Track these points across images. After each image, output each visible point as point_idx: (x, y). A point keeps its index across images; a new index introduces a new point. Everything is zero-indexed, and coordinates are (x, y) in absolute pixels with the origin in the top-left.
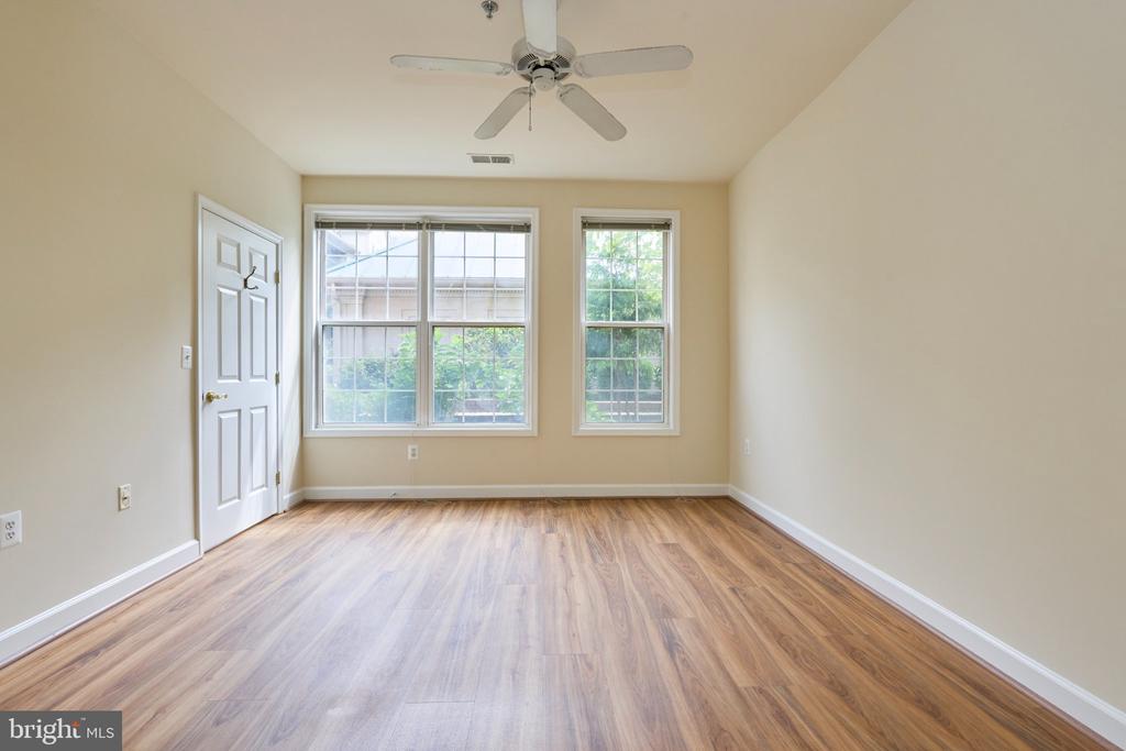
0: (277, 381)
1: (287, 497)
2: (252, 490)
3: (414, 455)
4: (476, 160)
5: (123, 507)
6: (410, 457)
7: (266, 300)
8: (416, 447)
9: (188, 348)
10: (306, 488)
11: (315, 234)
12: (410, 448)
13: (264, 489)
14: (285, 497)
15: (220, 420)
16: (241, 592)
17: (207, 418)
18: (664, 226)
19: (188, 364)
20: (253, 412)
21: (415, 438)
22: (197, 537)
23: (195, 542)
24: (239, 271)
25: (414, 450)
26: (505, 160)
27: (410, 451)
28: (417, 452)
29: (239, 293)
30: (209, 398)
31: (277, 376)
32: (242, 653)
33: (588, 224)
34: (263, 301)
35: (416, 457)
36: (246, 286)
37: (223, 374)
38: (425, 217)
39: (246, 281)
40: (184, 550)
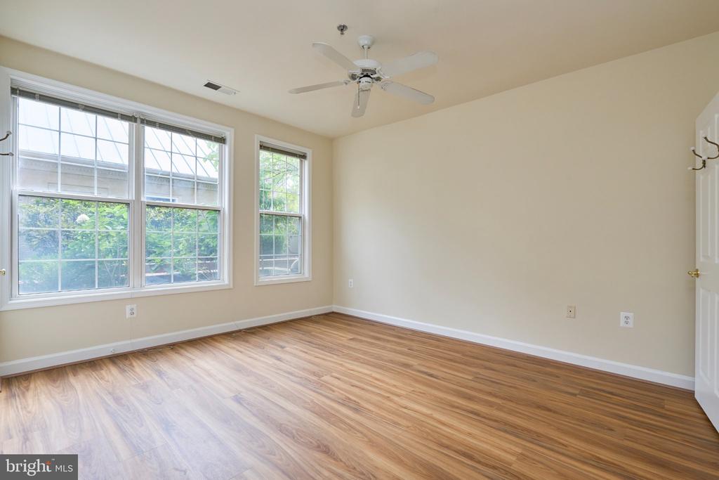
3: (132, 313)
6: (128, 316)
8: (134, 306)
18: (303, 157)
21: (132, 299)
25: (132, 309)
27: (128, 312)
28: (135, 311)
33: (263, 147)
35: (135, 315)
38: (138, 112)
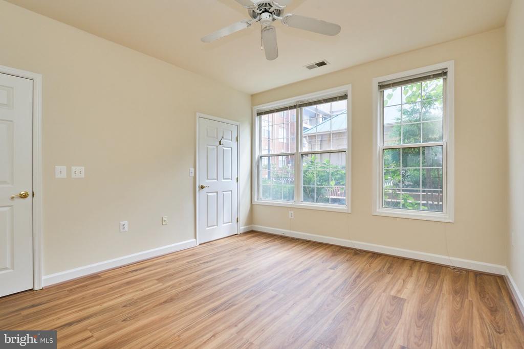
0: (237, 181)
1: (242, 228)
2: (224, 223)
3: (292, 216)
4: (310, 67)
5: (164, 224)
6: (290, 217)
7: (232, 148)
8: (292, 212)
9: (192, 170)
10: (253, 225)
11: (257, 119)
12: (290, 212)
13: (231, 223)
14: (241, 228)
15: (208, 196)
16: (188, 262)
17: (201, 195)
18: (443, 74)
19: (193, 175)
20: (224, 193)
21: (292, 208)
22: (196, 238)
23: (195, 240)
24: (217, 139)
26: (322, 64)
27: (290, 215)
28: (293, 215)
29: (217, 146)
30: (202, 187)
31: (237, 178)
32: (161, 284)
33: (383, 86)
34: (230, 149)
35: (293, 217)
36: (220, 144)
37: (209, 178)
38: (298, 101)
39: (220, 142)
40: (189, 242)
